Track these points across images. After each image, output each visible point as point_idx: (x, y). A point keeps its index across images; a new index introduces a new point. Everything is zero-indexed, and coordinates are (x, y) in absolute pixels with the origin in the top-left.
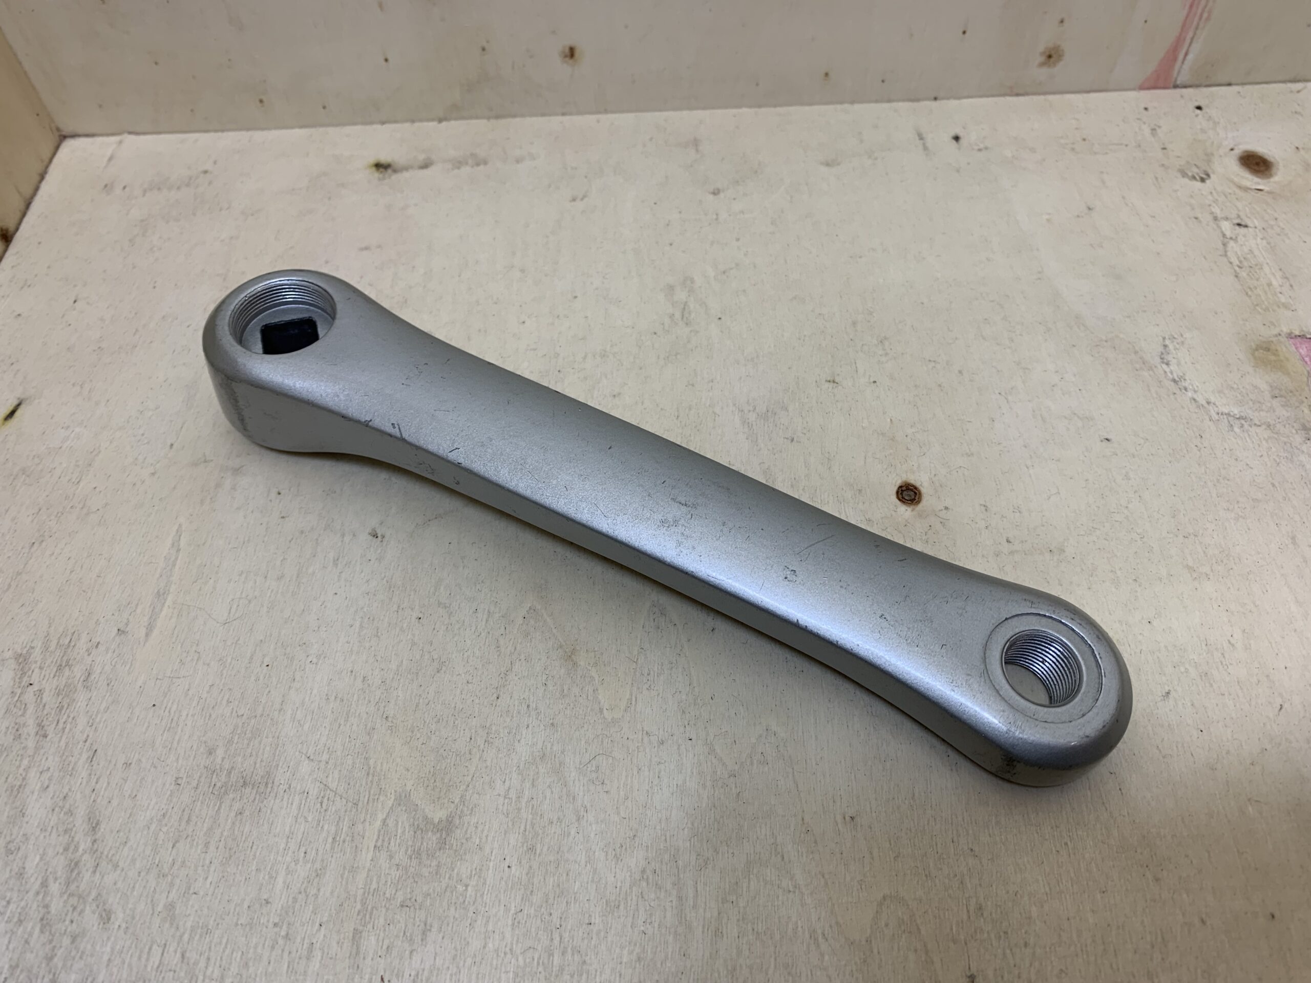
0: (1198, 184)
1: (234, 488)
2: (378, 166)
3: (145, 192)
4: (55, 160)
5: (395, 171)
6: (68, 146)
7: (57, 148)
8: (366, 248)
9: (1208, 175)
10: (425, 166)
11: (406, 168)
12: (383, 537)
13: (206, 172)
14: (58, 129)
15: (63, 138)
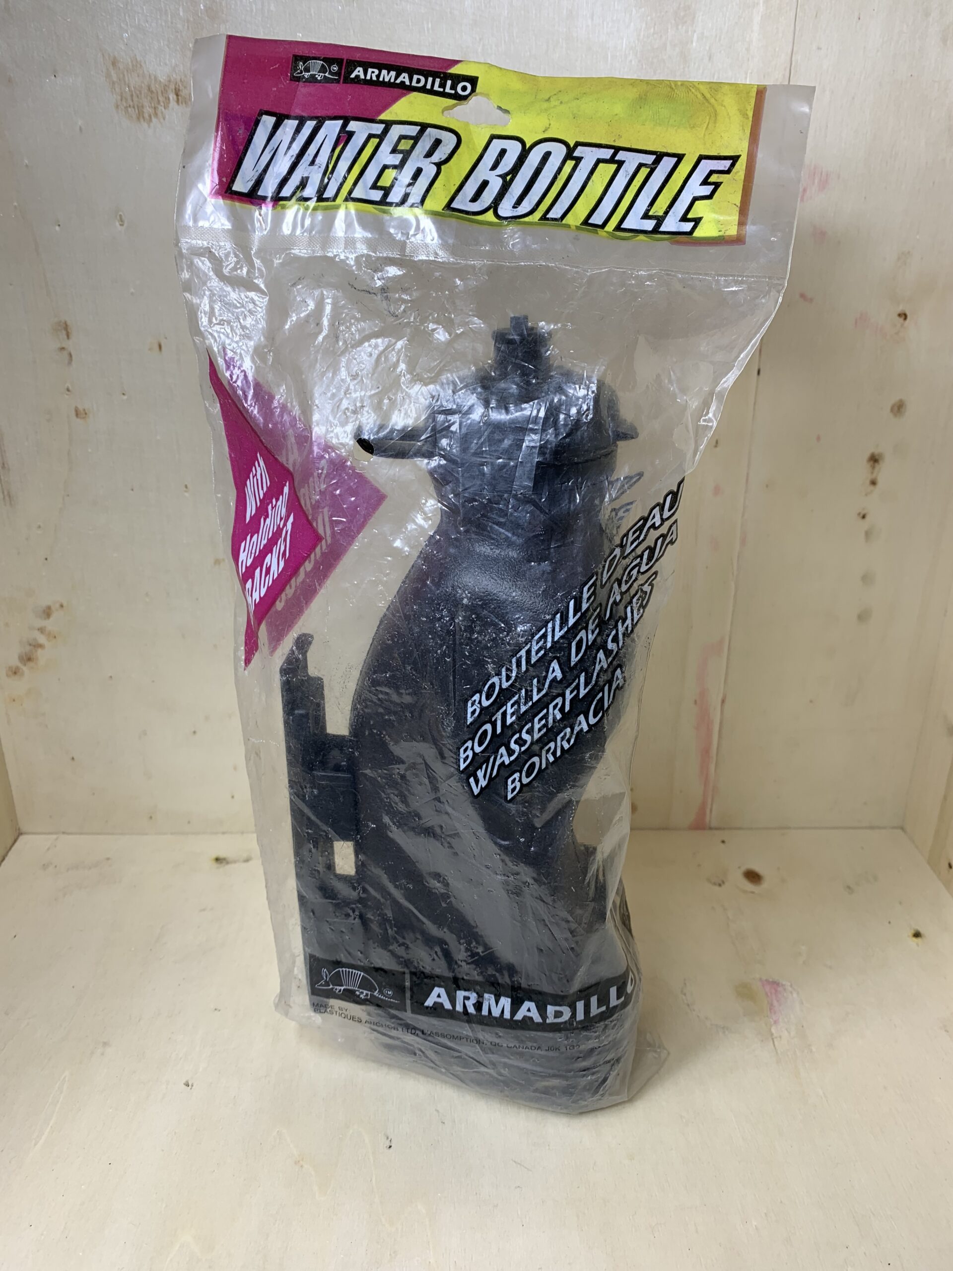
0: (717, 888)
1: (102, 1054)
2: (217, 860)
3: (68, 870)
4: (13, 848)
5: (228, 863)
6: (22, 839)
7: (15, 841)
8: (204, 910)
9: (723, 882)
10: (247, 860)
11: (235, 862)
12: (192, 1086)
13: (108, 859)
14: (19, 829)
15: (20, 834)
